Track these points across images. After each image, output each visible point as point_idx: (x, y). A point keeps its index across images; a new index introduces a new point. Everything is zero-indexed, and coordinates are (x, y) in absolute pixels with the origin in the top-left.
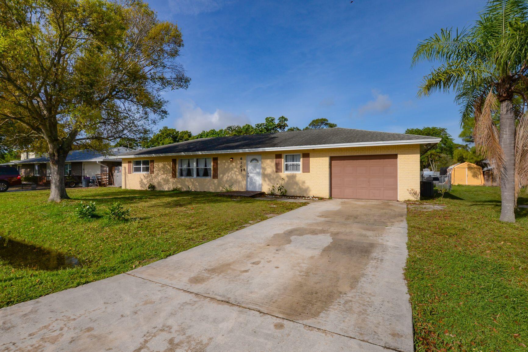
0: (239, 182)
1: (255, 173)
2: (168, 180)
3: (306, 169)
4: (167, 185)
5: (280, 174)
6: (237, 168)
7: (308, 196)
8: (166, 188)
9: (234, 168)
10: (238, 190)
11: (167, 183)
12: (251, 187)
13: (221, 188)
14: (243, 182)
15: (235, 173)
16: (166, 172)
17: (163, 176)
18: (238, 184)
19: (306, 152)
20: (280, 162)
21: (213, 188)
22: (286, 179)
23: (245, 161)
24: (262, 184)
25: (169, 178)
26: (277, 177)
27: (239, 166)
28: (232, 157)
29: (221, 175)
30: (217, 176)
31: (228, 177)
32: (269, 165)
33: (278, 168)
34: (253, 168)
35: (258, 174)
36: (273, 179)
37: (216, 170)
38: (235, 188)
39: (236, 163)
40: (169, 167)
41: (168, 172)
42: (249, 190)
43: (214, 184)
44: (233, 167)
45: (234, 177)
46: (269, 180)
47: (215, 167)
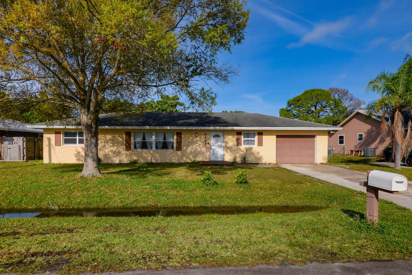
0: (203, 153)
1: (217, 146)
2: (119, 153)
3: (260, 143)
4: (119, 157)
5: (240, 147)
6: (201, 142)
7: (262, 162)
8: (116, 161)
9: (199, 141)
10: (202, 159)
11: (118, 156)
12: (213, 157)
13: (185, 159)
14: (207, 153)
15: (199, 146)
16: (116, 144)
17: (112, 148)
18: (202, 155)
19: (260, 132)
20: (240, 138)
21: (176, 159)
22: (245, 151)
23: (209, 136)
24: (224, 155)
25: (121, 150)
26: (237, 149)
27: (203, 140)
28: (197, 133)
29: (185, 148)
30: (181, 148)
31: (192, 149)
32: (231, 140)
33: (238, 143)
34: (215, 142)
35: (220, 146)
36: (234, 150)
37: (179, 143)
38: (199, 159)
39: (201, 138)
40: (120, 139)
41: (120, 144)
42: (212, 160)
43: (177, 155)
44: (197, 141)
45: (199, 149)
46: (231, 151)
47: (178, 140)
